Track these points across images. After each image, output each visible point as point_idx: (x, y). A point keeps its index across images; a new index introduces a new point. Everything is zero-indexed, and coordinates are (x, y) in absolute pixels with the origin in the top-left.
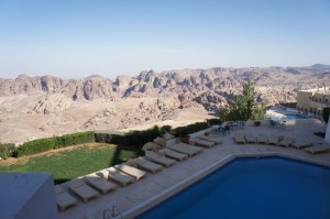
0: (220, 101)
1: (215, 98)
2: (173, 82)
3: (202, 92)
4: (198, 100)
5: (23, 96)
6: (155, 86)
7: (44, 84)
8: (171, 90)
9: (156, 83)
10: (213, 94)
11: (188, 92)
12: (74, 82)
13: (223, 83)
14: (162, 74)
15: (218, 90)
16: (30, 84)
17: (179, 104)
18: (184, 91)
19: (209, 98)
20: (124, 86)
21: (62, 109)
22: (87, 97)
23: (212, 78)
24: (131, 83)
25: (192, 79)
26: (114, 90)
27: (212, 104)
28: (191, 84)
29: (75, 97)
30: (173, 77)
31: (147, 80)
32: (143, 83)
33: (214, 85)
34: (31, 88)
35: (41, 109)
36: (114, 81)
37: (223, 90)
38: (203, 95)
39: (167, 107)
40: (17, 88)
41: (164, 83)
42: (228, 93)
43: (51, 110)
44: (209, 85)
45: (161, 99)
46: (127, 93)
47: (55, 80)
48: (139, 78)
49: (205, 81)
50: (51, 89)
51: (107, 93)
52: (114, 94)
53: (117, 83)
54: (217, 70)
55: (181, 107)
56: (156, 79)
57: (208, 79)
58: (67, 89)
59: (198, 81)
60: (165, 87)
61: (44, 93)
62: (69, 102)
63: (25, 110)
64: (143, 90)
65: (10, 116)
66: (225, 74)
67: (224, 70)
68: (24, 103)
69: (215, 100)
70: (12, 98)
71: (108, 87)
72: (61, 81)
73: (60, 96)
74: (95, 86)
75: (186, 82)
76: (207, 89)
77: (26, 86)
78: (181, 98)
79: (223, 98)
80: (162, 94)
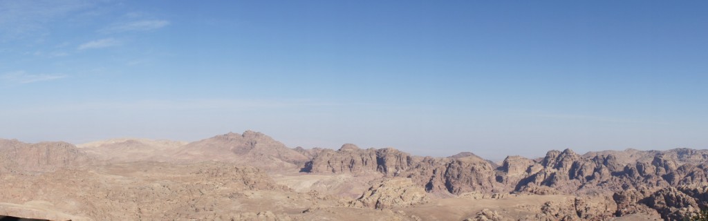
0: (686, 205)
1: (678, 198)
2: (605, 171)
3: (656, 189)
4: (649, 202)
5: (345, 176)
6: (572, 175)
7: (381, 162)
8: (601, 184)
9: (575, 172)
10: (674, 192)
11: (632, 189)
12: (431, 161)
13: (692, 174)
14: (586, 157)
15: (684, 186)
16: (358, 159)
17: (613, 208)
18: (625, 187)
19: (668, 198)
20: (517, 174)
21: (405, 203)
22: (450, 189)
23: (673, 166)
24: (529, 170)
25: (640, 167)
26: (499, 179)
27: (673, 209)
28: (637, 175)
29: (429, 187)
30: (605, 162)
31: (559, 165)
32: (550, 170)
33: (677, 178)
34: (359, 165)
35: (371, 200)
36: (500, 164)
37: (692, 186)
38: (657, 194)
39: (593, 212)
40: (338, 164)
41: (588, 172)
42: (700, 190)
43: (387, 203)
44: (669, 178)
45: (582, 198)
46: (522, 185)
47: (399, 156)
48: (545, 162)
49: (663, 171)
50: (391, 170)
51: (485, 183)
52: (498, 186)
53: (505, 167)
54: (681, 153)
55: (618, 214)
56: (575, 165)
57: (667, 167)
58: (417, 172)
59: (650, 170)
60: (589, 178)
61: (379, 175)
62: (418, 193)
63: (345, 199)
64: (549, 181)
65: (323, 205)
66: (696, 160)
67: (693, 153)
68: (346, 188)
69: (678, 202)
70: (328, 177)
71: (487, 174)
72: (408, 159)
73: (405, 182)
74: (466, 171)
75: (628, 171)
76: (664, 184)
77: (353, 162)
78: (618, 198)
79: (692, 200)
80: (584, 190)
